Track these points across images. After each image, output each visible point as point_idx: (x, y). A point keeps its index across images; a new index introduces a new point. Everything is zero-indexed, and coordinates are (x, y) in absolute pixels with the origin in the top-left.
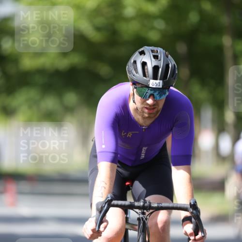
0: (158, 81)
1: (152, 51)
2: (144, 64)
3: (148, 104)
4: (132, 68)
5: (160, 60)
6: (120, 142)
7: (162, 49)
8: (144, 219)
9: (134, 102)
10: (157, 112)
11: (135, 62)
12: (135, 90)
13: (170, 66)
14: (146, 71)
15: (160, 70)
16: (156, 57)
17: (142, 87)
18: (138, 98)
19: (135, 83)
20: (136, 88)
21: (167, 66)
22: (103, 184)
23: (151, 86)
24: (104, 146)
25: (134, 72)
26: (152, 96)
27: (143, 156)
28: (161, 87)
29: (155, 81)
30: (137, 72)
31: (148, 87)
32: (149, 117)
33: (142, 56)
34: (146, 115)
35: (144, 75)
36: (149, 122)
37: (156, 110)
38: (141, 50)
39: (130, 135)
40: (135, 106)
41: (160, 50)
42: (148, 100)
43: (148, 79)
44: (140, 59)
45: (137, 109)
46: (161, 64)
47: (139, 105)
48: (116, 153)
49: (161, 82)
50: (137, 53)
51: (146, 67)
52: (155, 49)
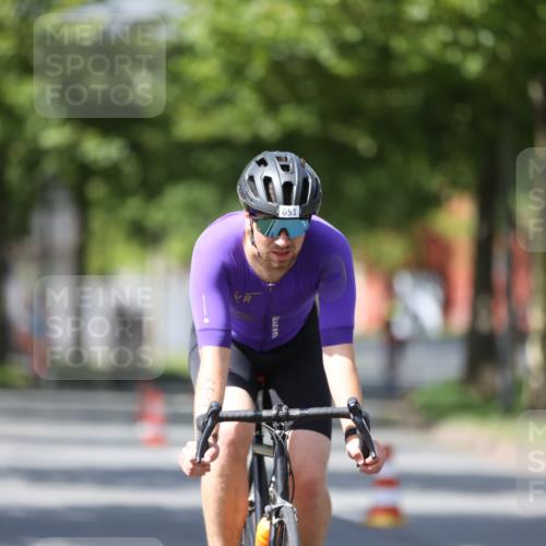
0: (292, 208)
1: (279, 159)
2: (267, 181)
3: (277, 246)
4: (247, 189)
5: (293, 172)
6: (232, 310)
7: (293, 155)
8: (280, 437)
9: (253, 243)
10: (292, 258)
11: (251, 178)
12: (255, 225)
13: (310, 181)
14: (271, 191)
15: (295, 188)
16: (285, 168)
17: (265, 219)
18: (259, 237)
19: (253, 213)
20: (256, 221)
21: (305, 182)
22: (210, 385)
23: (281, 215)
24: (206, 321)
25: (252, 195)
26: (284, 231)
27: (275, 333)
28: (298, 216)
29: (287, 207)
30: (256, 195)
31: (275, 217)
32: (280, 268)
33: (262, 167)
34: (276, 265)
35: (269, 198)
36: (278, 275)
37: (290, 255)
38: (259, 158)
39: (247, 298)
40: (255, 251)
41: (290, 156)
42: (277, 239)
43: (275, 205)
44: (260, 174)
45: (257, 257)
46: (296, 179)
47: (262, 248)
48: (227, 331)
49: (298, 207)
50: (253, 164)
51: (270, 186)
52: (282, 154)
